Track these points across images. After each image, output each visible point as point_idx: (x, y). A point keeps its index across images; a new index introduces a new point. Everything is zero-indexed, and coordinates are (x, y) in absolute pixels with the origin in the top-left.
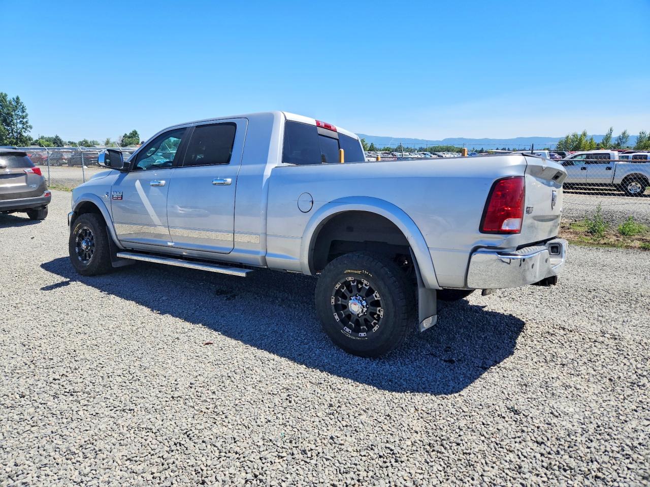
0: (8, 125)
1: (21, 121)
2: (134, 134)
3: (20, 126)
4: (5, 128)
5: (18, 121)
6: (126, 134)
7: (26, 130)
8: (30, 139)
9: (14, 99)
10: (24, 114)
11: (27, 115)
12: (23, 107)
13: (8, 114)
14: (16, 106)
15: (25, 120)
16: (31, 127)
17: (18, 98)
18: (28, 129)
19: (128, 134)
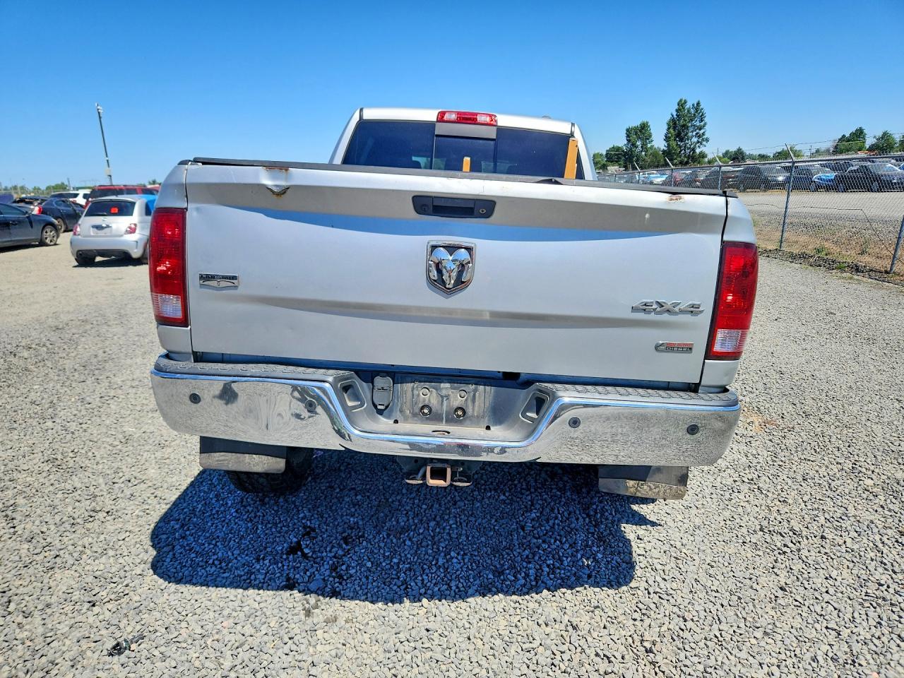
0: (681, 140)
1: (697, 134)
2: (859, 134)
3: (695, 140)
4: (677, 144)
5: (694, 133)
6: (844, 136)
7: (701, 144)
8: (703, 155)
9: (693, 105)
10: (702, 124)
11: (705, 124)
12: (702, 115)
13: (684, 126)
14: (694, 115)
15: (701, 132)
16: (707, 140)
17: (698, 104)
18: (704, 143)
19: (847, 135)
